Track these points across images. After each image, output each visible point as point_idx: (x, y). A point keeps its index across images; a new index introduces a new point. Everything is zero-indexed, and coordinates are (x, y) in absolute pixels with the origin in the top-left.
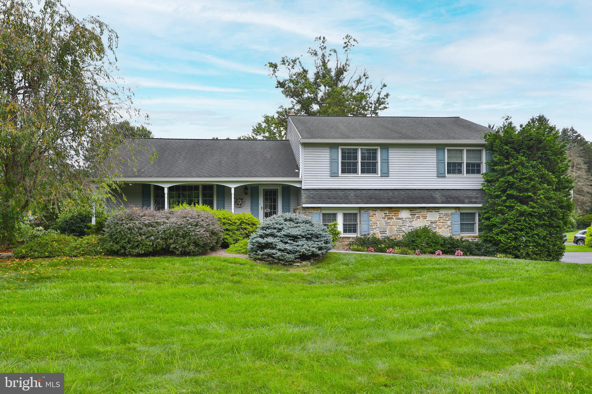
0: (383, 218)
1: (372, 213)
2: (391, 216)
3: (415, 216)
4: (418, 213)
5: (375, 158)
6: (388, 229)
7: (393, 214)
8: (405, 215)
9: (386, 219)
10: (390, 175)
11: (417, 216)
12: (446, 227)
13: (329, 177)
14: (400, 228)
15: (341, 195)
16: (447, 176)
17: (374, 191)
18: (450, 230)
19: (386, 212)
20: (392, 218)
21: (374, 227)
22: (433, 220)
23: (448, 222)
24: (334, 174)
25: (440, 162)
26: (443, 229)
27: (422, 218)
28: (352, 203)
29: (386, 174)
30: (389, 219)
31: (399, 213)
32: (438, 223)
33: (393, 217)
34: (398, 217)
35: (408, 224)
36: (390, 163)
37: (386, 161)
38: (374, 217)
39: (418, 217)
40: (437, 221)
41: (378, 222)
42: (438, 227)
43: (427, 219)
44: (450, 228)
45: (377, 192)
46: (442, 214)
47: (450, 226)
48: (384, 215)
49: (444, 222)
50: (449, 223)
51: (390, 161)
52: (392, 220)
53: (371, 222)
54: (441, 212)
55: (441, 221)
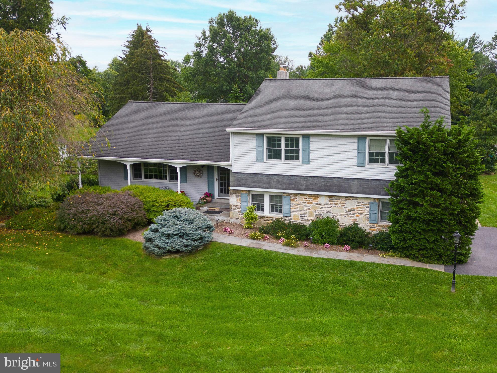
0: (303, 202)
1: (293, 197)
2: (311, 201)
3: (334, 203)
4: (337, 200)
5: (298, 146)
6: (307, 213)
7: (312, 200)
8: (323, 201)
9: (306, 204)
10: (311, 163)
11: (335, 202)
12: (364, 215)
13: (256, 163)
14: (318, 213)
15: (265, 179)
16: (366, 165)
17: (296, 177)
18: (367, 218)
19: (306, 197)
20: (311, 203)
21: (294, 209)
22: (351, 208)
23: (366, 210)
24: (260, 160)
25: (361, 151)
26: (361, 216)
27: (340, 205)
28: (272, 188)
29: (307, 162)
30: (308, 203)
31: (318, 199)
32: (355, 211)
33: (313, 202)
34: (317, 202)
35: (326, 210)
36: (311, 152)
37: (307, 149)
38: (295, 201)
39: (336, 204)
40: (355, 208)
41: (299, 206)
42: (355, 214)
43: (344, 206)
44: (368, 216)
45: (298, 178)
46: (361, 202)
47: (368, 215)
48: (304, 199)
49: (361, 211)
50: (367, 212)
51: (311, 149)
52: (312, 205)
53: (292, 205)
54: (358, 201)
55: (359, 209)
